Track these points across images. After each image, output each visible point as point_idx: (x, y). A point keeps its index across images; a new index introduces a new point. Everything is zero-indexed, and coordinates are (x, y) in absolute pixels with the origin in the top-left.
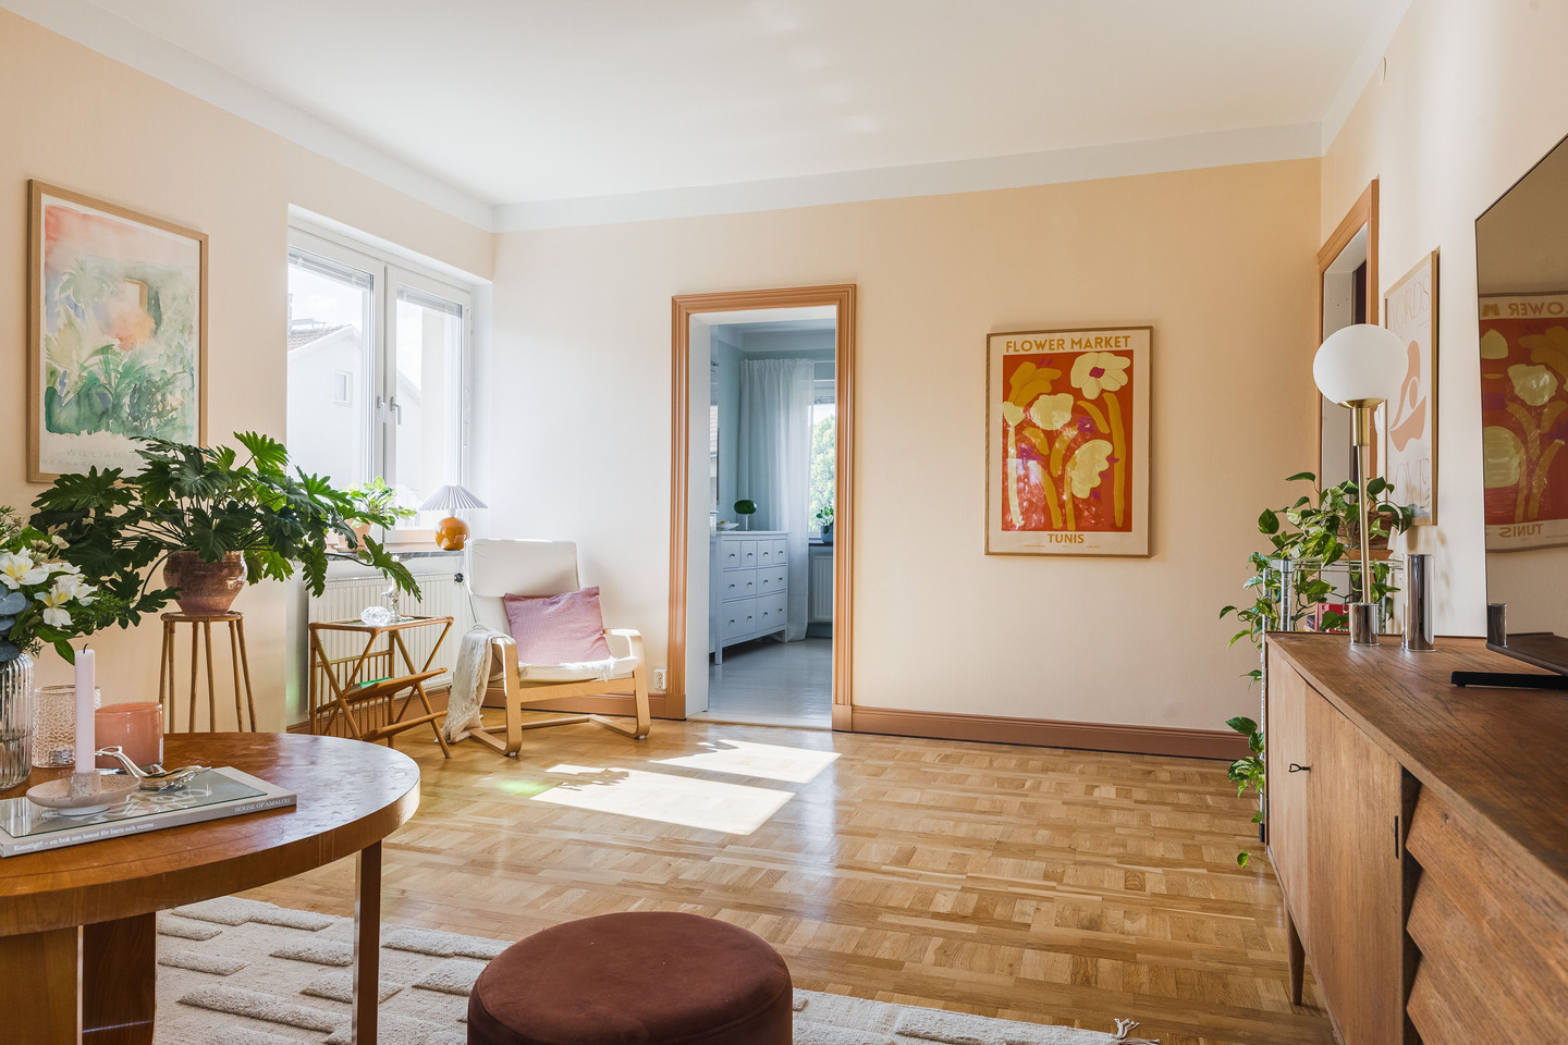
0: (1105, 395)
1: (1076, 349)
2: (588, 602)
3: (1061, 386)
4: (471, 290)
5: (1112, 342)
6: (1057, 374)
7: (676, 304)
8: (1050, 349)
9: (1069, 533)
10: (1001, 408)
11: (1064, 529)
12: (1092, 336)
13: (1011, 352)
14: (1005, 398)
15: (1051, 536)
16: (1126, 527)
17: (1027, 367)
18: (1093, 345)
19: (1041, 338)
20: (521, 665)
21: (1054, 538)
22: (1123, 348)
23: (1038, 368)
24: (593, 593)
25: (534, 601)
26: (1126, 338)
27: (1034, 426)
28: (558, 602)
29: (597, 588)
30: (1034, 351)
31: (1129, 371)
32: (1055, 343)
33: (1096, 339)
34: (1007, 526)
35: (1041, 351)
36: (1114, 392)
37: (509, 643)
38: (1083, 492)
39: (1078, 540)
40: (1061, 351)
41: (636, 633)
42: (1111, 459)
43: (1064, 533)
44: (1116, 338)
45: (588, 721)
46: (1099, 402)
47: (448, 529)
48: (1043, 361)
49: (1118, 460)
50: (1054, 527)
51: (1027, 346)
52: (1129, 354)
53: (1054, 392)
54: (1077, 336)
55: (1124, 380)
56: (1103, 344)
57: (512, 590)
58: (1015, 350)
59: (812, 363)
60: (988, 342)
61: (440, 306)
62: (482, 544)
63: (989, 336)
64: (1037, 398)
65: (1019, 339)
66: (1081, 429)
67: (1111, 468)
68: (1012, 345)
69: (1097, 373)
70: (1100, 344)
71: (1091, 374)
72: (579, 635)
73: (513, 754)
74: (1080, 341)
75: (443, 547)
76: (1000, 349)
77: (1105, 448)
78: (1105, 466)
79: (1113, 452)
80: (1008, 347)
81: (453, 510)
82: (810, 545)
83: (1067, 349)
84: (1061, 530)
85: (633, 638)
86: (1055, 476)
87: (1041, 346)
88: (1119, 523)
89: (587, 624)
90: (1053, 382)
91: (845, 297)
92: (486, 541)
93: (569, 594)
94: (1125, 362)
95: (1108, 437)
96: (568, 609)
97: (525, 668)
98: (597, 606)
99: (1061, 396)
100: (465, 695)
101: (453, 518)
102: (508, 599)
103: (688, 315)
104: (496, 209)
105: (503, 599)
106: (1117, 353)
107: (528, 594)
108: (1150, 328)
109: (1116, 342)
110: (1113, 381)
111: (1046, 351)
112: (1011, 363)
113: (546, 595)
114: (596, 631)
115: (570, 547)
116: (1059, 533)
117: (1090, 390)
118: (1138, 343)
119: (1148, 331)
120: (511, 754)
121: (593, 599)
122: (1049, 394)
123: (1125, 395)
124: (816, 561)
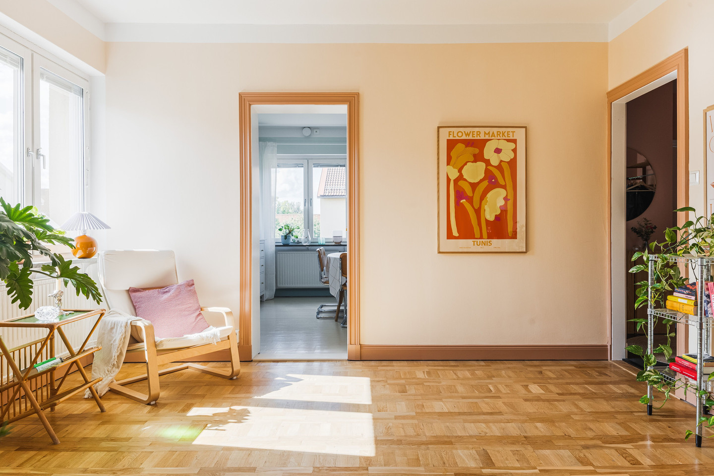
0: (502, 163)
1: (487, 137)
2: (190, 290)
3: (478, 157)
4: (89, 79)
5: (506, 134)
6: (477, 151)
7: (241, 97)
8: (473, 137)
9: (483, 240)
10: (445, 169)
11: (481, 238)
12: (495, 130)
13: (451, 137)
14: (448, 164)
15: (474, 242)
16: (514, 236)
17: (460, 146)
18: (496, 135)
19: (468, 130)
20: (157, 339)
21: (475, 243)
22: (511, 138)
23: (466, 146)
24: (191, 284)
25: (151, 291)
26: (513, 132)
27: (465, 180)
28: (168, 292)
29: (193, 280)
30: (464, 137)
31: (515, 151)
32: (475, 133)
33: (498, 132)
34: (450, 236)
35: (467, 138)
36: (507, 162)
37: (147, 324)
38: (491, 217)
39: (489, 244)
40: (478, 138)
41: (228, 310)
42: (506, 199)
43: (481, 240)
44: (508, 132)
45: (187, 368)
46: (499, 167)
47: (81, 243)
48: (469, 143)
49: (510, 199)
50: (476, 237)
51: (460, 134)
52: (514, 141)
53: (475, 161)
54: (487, 130)
55: (512, 156)
56: (501, 135)
57: (135, 285)
58: (453, 137)
59: (275, 144)
60: (438, 131)
61: (69, 88)
62: (110, 254)
63: (439, 128)
64: (466, 164)
65: (456, 130)
66: (490, 182)
67: (506, 204)
68: (452, 133)
69: (498, 151)
70: (499, 135)
71: (495, 152)
72: (186, 313)
73: (154, 403)
74: (489, 133)
75: (78, 256)
76: (445, 135)
77: (502, 192)
78: (502, 203)
79: (507, 195)
80: (450, 134)
81: (84, 231)
82: (276, 246)
83: (482, 137)
84: (479, 239)
85: (227, 313)
86: (476, 208)
87: (467, 134)
88: (510, 235)
89: (190, 305)
90: (474, 156)
91: (352, 100)
92: (114, 251)
93: (175, 287)
94: (512, 146)
95: (504, 187)
96: (177, 296)
97: (161, 342)
98: (195, 293)
99: (478, 163)
100: (107, 361)
101: (85, 236)
102: (131, 291)
103: (250, 105)
104: (107, 25)
105: (128, 291)
106: (508, 141)
107: (145, 287)
108: (525, 127)
109: (508, 134)
110: (506, 156)
111: (471, 137)
112: (451, 144)
113: (161, 287)
114: (197, 309)
115: (170, 254)
116: (479, 240)
117: (495, 161)
118: (520, 135)
119: (524, 129)
120: (152, 403)
121: (192, 288)
122: (472, 162)
123: (513, 163)
124: (278, 255)
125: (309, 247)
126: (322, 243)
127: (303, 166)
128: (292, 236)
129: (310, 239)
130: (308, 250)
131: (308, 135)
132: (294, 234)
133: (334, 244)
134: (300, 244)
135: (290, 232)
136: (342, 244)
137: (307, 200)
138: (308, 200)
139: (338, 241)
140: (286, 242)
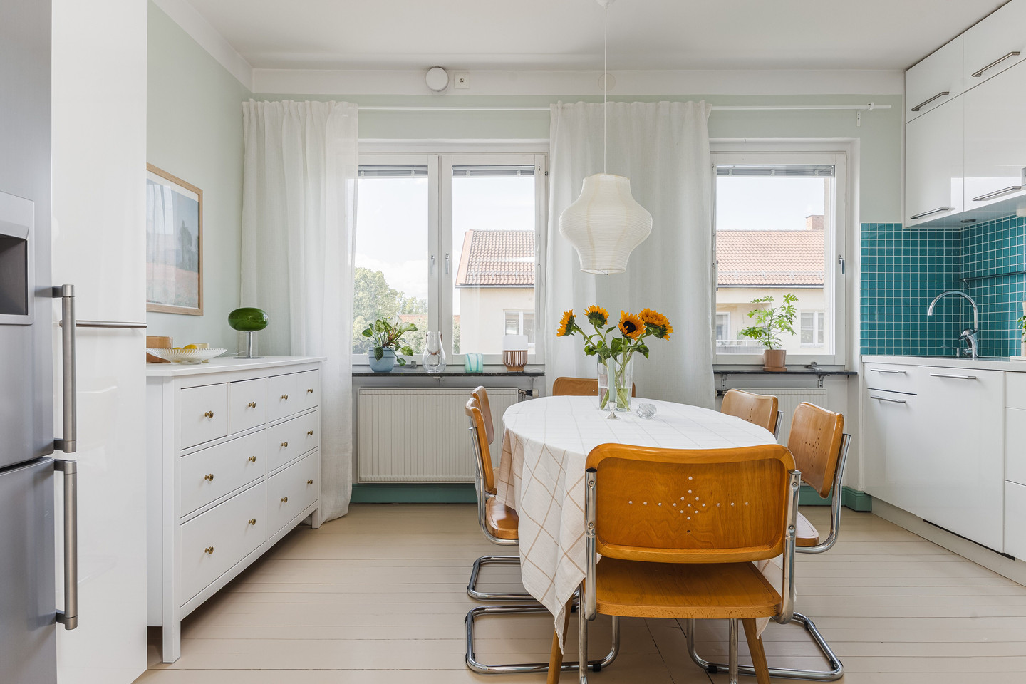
59: (354, 110)
82: (355, 375)
124: (361, 398)
125: (443, 379)
126: (474, 369)
127: (426, 173)
128: (397, 349)
129: (444, 357)
130: (439, 385)
131: (439, 88)
132: (402, 345)
133: (505, 370)
134: (419, 370)
135: (391, 340)
136: (527, 369)
137: (436, 258)
138: (440, 258)
139: (516, 361)
140: (383, 365)
